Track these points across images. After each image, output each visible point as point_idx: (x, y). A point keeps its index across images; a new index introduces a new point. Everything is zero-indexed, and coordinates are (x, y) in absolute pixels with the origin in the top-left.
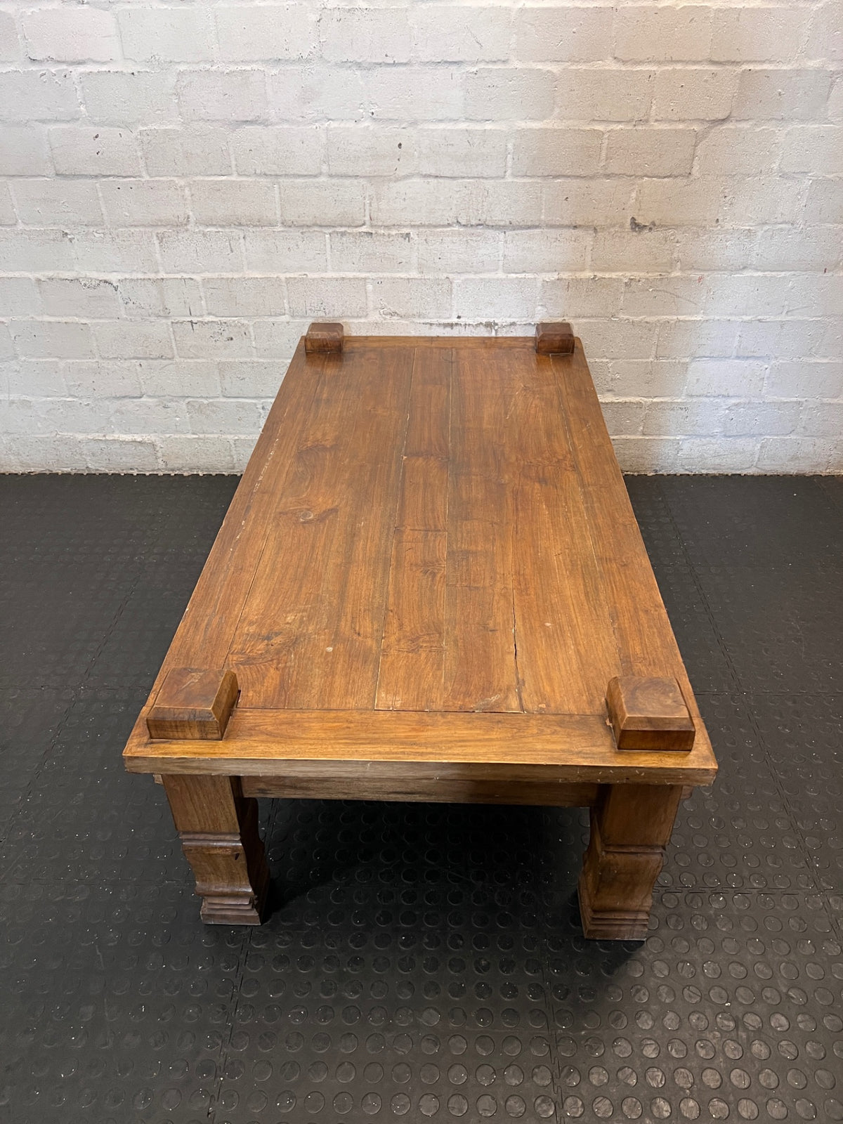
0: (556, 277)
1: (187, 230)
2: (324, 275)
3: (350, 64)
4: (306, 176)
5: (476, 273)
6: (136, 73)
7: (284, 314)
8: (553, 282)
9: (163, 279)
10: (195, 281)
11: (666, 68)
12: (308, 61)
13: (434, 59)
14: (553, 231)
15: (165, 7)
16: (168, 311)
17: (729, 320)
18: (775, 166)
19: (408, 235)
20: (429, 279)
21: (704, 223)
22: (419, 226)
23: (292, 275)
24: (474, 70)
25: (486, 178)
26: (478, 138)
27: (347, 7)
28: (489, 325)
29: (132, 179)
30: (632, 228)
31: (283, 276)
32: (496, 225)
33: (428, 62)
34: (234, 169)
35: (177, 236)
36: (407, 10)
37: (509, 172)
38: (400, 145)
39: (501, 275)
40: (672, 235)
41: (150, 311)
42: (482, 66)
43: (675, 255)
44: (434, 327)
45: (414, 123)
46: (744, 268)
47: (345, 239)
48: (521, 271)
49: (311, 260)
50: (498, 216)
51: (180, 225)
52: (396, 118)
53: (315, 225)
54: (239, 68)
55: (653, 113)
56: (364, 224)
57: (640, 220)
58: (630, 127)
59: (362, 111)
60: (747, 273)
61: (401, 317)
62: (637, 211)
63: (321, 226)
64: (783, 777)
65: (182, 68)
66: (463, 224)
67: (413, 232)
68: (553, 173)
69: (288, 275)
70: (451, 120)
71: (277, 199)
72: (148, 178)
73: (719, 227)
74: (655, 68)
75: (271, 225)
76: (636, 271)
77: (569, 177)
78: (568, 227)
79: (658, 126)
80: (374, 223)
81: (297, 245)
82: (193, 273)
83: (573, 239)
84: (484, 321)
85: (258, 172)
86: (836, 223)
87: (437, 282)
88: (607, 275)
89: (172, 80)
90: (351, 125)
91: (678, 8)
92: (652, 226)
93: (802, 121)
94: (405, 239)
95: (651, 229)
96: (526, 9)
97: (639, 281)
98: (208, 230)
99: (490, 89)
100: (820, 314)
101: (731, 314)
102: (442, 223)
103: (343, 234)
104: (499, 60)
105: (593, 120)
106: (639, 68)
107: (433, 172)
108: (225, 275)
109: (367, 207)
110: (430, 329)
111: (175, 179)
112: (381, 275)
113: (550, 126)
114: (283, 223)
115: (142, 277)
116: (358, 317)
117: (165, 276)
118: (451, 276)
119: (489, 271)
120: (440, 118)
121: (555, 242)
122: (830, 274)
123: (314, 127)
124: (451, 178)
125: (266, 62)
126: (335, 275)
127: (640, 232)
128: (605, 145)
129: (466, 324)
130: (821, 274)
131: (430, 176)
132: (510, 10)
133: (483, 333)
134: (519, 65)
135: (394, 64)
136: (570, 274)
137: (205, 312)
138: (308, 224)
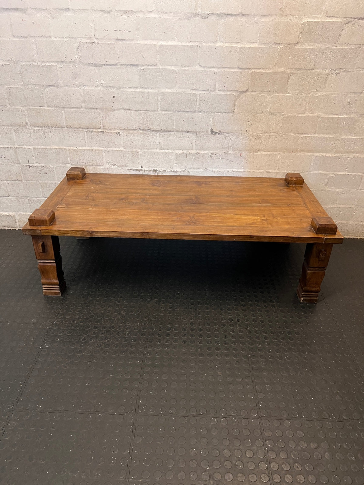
0: (181, 152)
1: (26, 128)
2: (84, 148)
3: (92, 64)
4: (75, 108)
5: (148, 149)
6: (4, 65)
7: (68, 164)
8: (180, 154)
9: (16, 148)
10: (30, 149)
11: (221, 70)
12: (75, 62)
13: (126, 63)
14: (179, 133)
15: (15, 39)
16: (19, 161)
17: (254, 172)
18: (268, 110)
19: (119, 133)
20: (129, 151)
21: (241, 132)
22: (123, 129)
23: (71, 148)
24: (143, 68)
25: (150, 111)
26: (146, 95)
27: (90, 42)
28: (154, 171)
29: (3, 107)
30: (211, 133)
31: (67, 148)
32: (155, 130)
33: (124, 65)
34: (45, 104)
35: (22, 130)
36: (114, 44)
37: (159, 109)
38: (114, 97)
39: (158, 151)
40: (228, 136)
41: (12, 161)
42: (146, 67)
43: (230, 144)
44: (132, 171)
45: (120, 88)
46: (259, 150)
47: (93, 134)
48: (167, 149)
49: (79, 142)
50: (156, 126)
51: (24, 126)
52: (112, 86)
53: (80, 128)
54: (46, 64)
55: (217, 87)
56: (100, 128)
57: (214, 130)
58: (208, 93)
59: (98, 83)
60: (260, 153)
61: (118, 166)
62: (213, 126)
63: (83, 128)
64: (254, 366)
65: (23, 63)
66: (142, 129)
67: (121, 132)
68: (178, 110)
69: (69, 148)
70: (134, 88)
71: (64, 117)
72: (10, 107)
73: (247, 134)
74: (216, 70)
75: (61, 127)
76: (214, 150)
77: (184, 111)
78: (185, 132)
79: (219, 93)
80: (105, 128)
81: (73, 136)
82: (30, 146)
83: (187, 137)
84: (152, 169)
85: (55, 106)
86: (295, 133)
87: (132, 152)
88: (202, 152)
89: (19, 68)
90: (93, 88)
91: (224, 47)
92: (219, 132)
93: (278, 92)
94: (118, 134)
95: (219, 134)
96: (163, 45)
97: (216, 155)
98: (36, 128)
99: (150, 76)
100: (292, 170)
101: (254, 169)
102: (133, 129)
103: (92, 132)
104: (152, 65)
105: (193, 89)
106: (210, 70)
107: (128, 108)
108: (43, 147)
109: (101, 121)
110: (130, 171)
111: (21, 107)
112: (108, 149)
113: (175, 91)
114: (66, 127)
115: (8, 147)
116: (99, 166)
117: (18, 147)
118: (137, 150)
119: (153, 149)
120: (130, 87)
121: (180, 138)
122: (294, 154)
123: (78, 88)
124: (136, 110)
125: (57, 62)
126: (89, 148)
127: (215, 135)
128: (198, 100)
129: (145, 170)
130: (291, 154)
131: (127, 109)
132: (156, 45)
133: (152, 173)
134: (161, 67)
135: (110, 65)
136: (187, 151)
137: (35, 162)
138: (77, 127)
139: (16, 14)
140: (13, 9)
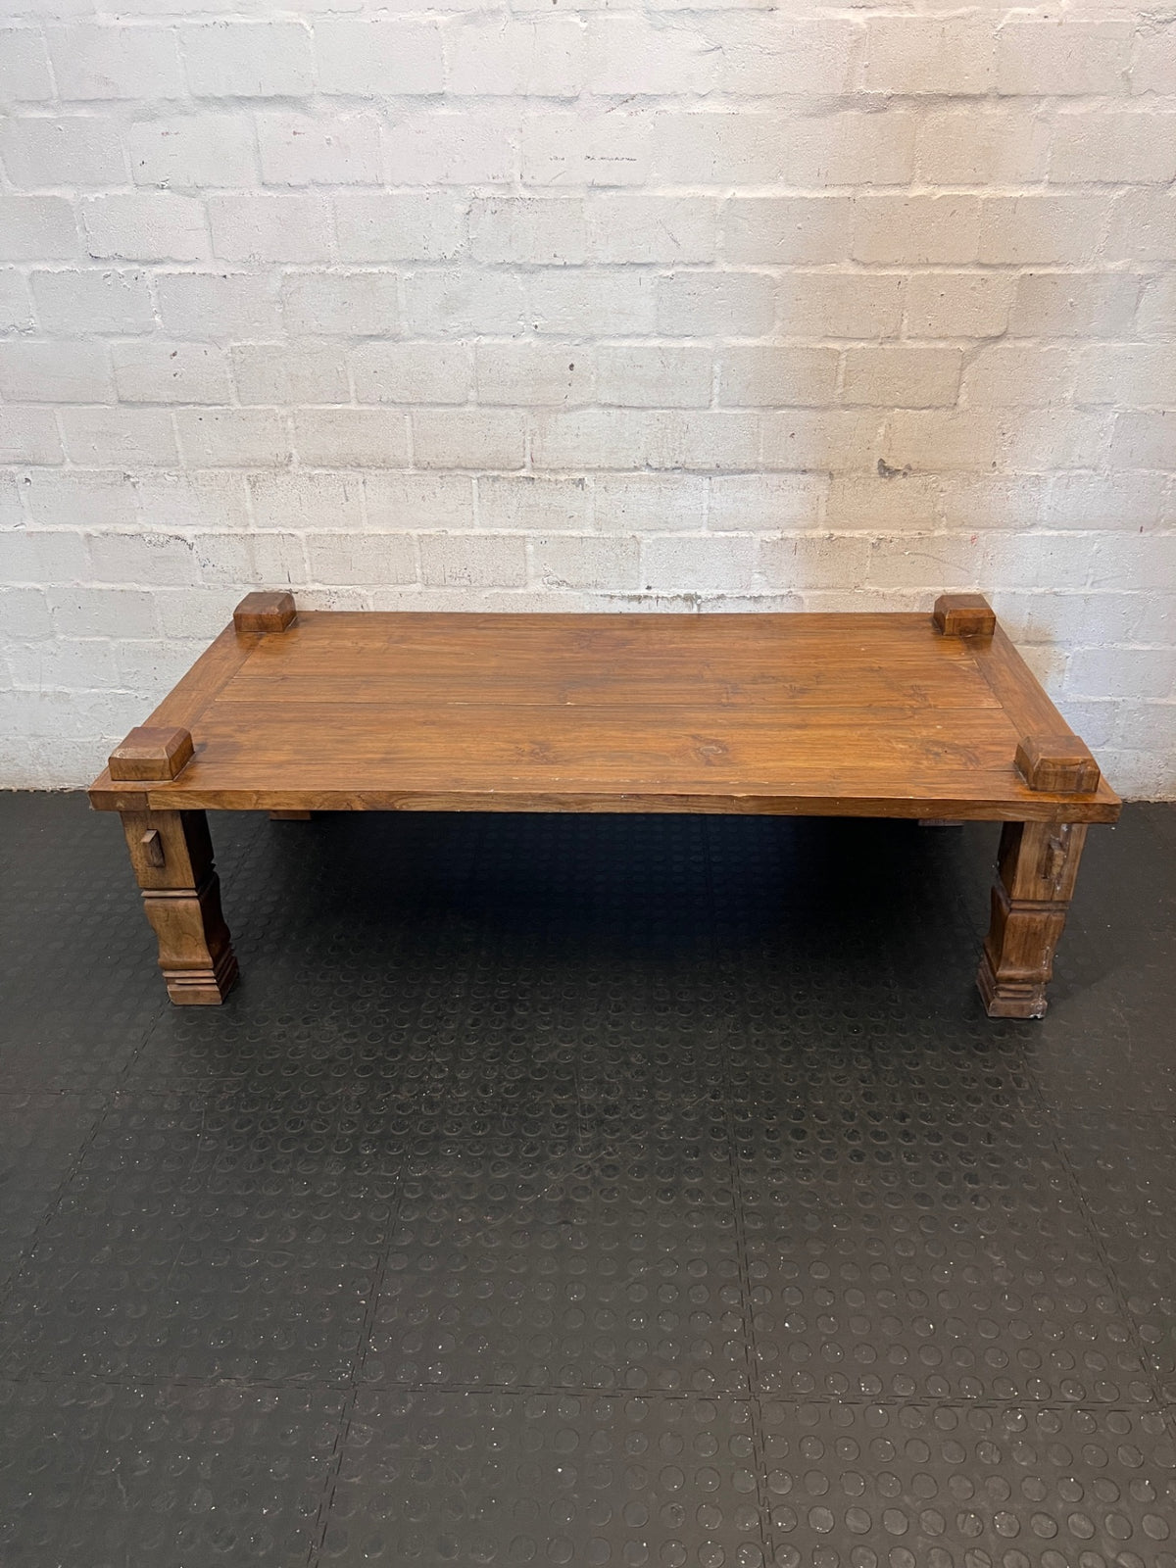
0: (780, 536)
1: (288, 472)
2: (468, 532)
3: (507, 266)
4: (447, 404)
5: (671, 531)
6: (229, 276)
7: (415, 582)
8: (775, 543)
9: (254, 535)
10: (298, 538)
11: (921, 272)
12: (454, 262)
13: (616, 261)
14: (775, 476)
15: (269, 194)
16: (259, 576)
17: (1014, 593)
18: (1068, 395)
19: (581, 481)
20: (609, 538)
21: (977, 467)
22: (596, 470)
23: (427, 532)
24: (669, 273)
25: (685, 409)
26: (675, 359)
27: (504, 197)
28: (689, 598)
29: (220, 407)
30: (880, 473)
31: (414, 533)
32: (699, 469)
33: (609, 264)
34: (352, 395)
35: (275, 479)
36: (582, 200)
37: (716, 401)
38: (572, 366)
39: (705, 533)
40: (934, 482)
41: (236, 576)
42: (680, 269)
43: (939, 508)
44: (615, 600)
45: (591, 339)
46: (1033, 525)
47: (497, 486)
48: (732, 528)
49: (452, 512)
50: (702, 458)
51: (282, 465)
52: (566, 332)
53: (458, 467)
54: (364, 271)
55: (904, 328)
56: (523, 467)
57: (889, 463)
58: (874, 345)
59: (522, 323)
60: (1036, 533)
61: (572, 587)
62: (886, 451)
63: (466, 469)
64: (1106, 1235)
65: (289, 270)
66: (654, 467)
67: (588, 479)
68: (775, 402)
69: (420, 532)
70: (639, 336)
71: (409, 434)
72: (239, 407)
73: (997, 473)
74: (906, 273)
75: (400, 466)
76: (886, 528)
77: (795, 407)
78: (795, 471)
79: (911, 345)
80: (537, 465)
81: (434, 493)
82: (295, 527)
83: (801, 487)
84: (683, 592)
85: (384, 399)
86: (1153, 468)
87: (620, 542)
88: (847, 534)
89: (275, 285)
90: (508, 341)
91: (935, 198)
92: (907, 471)
93: (1104, 338)
94: (577, 486)
95: (905, 474)
96: (737, 200)
97: (891, 541)
98: (317, 472)
99: (692, 297)
100: (1137, 586)
101: (1016, 585)
102: (626, 467)
103: (496, 479)
104: (701, 262)
105: (826, 336)
106: (884, 273)
107: (616, 401)
108: (337, 530)
109: (528, 445)
110: (610, 602)
111: (275, 407)
112: (545, 532)
113: (768, 344)
114: (415, 465)
115: (226, 533)
116: (513, 587)
117: (257, 531)
118: (637, 534)
119: (688, 528)
120: (625, 333)
121: (776, 490)
122: (1148, 534)
123: (460, 343)
124: (639, 408)
125: (397, 262)
126: (484, 532)
127: (891, 477)
128: (841, 370)
129: (658, 597)
130: (1135, 534)
131: (610, 406)
132: (716, 201)
133: (682, 608)
134: (728, 269)
135: (565, 266)
136: (798, 532)
137: (308, 578)
138: (449, 465)
139: (277, 114)
140: (268, 100)
